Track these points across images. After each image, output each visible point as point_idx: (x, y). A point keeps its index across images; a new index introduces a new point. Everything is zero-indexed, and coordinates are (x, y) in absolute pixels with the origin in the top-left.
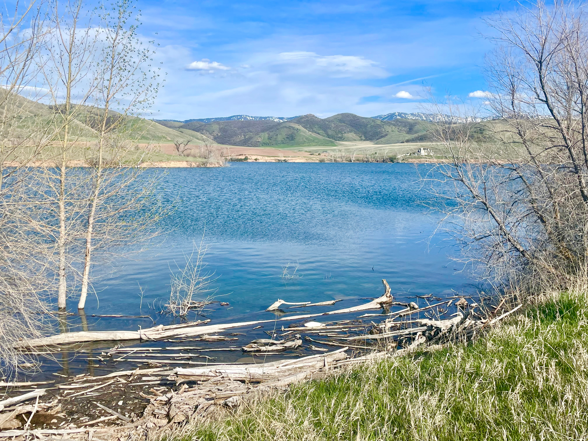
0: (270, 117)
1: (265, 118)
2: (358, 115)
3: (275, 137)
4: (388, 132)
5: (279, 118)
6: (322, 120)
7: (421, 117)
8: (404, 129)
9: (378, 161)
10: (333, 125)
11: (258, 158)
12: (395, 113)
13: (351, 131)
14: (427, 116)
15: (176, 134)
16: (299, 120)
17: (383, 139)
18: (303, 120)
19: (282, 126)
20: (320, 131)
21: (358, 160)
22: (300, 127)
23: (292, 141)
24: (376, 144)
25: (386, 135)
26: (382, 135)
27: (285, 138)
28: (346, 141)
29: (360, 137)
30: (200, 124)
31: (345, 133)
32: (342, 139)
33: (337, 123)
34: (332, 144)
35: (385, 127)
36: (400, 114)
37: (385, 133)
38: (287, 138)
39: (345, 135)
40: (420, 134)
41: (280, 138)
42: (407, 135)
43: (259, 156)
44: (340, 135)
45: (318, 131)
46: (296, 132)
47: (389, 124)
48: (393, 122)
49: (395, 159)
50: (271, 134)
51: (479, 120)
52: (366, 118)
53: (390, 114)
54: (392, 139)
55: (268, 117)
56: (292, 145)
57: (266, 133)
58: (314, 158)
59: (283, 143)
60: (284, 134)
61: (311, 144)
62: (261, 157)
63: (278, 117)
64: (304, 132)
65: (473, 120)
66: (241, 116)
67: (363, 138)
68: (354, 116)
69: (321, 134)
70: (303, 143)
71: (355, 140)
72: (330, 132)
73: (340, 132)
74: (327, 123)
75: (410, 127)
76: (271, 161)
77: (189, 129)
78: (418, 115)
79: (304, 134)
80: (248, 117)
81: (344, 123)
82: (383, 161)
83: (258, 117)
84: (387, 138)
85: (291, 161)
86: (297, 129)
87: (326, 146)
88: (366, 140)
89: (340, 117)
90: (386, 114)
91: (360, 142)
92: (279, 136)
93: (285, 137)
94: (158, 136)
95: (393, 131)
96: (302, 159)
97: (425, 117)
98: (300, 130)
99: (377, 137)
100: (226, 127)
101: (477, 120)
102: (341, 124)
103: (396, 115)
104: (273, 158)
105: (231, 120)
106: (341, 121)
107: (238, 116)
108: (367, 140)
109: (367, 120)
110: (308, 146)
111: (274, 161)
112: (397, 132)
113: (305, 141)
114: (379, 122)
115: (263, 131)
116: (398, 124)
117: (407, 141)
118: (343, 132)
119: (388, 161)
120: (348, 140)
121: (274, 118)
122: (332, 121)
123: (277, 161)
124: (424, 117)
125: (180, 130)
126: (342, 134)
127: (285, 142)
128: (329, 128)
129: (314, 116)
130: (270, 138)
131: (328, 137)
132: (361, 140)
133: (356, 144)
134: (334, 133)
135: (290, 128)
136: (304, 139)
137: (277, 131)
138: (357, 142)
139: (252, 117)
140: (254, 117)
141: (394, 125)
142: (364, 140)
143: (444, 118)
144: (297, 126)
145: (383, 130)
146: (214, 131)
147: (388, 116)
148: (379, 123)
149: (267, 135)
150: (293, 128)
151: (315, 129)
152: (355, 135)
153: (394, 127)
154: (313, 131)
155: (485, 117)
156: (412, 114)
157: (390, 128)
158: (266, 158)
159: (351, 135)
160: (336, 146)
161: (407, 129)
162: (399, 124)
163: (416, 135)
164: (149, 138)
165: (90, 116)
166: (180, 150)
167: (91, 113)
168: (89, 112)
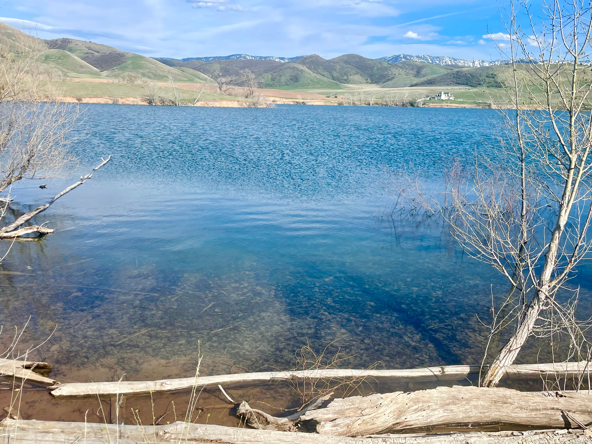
0: (271, 57)
1: (266, 58)
2: (364, 56)
3: (278, 78)
4: (395, 75)
5: (280, 58)
6: (327, 61)
7: (427, 60)
8: (411, 72)
9: (397, 105)
10: (338, 67)
11: (276, 100)
12: (401, 55)
13: (357, 73)
14: (433, 59)
15: (177, 73)
16: (302, 60)
17: (389, 82)
18: (307, 61)
19: (285, 67)
20: (325, 73)
21: (377, 104)
22: (304, 68)
23: (296, 83)
24: (382, 87)
25: (393, 78)
26: (389, 78)
27: (289, 80)
28: (352, 83)
29: (366, 80)
30: (200, 63)
31: (351, 75)
32: (347, 81)
33: (343, 64)
34: (338, 86)
35: (392, 70)
36: (405, 57)
37: (391, 76)
38: (291, 79)
39: (351, 77)
40: (429, 77)
41: (283, 79)
42: (414, 78)
43: (276, 98)
44: (345, 78)
45: (323, 73)
46: (300, 73)
47: (396, 66)
48: (400, 65)
49: (415, 103)
50: (274, 74)
51: (486, 64)
52: (372, 60)
53: (395, 55)
54: (399, 82)
55: (268, 57)
56: (296, 87)
57: (269, 74)
58: (332, 100)
59: (287, 85)
60: (288, 75)
61: (315, 86)
62: (279, 99)
63: (278, 57)
64: (308, 73)
65: (481, 63)
66: (240, 55)
67: (369, 81)
68: (361, 58)
69: (326, 76)
70: (308, 85)
71: (361, 83)
72: (335, 74)
73: (346, 74)
74: (332, 64)
75: (418, 71)
76: (289, 103)
77: (190, 68)
78: (424, 58)
79: (309, 76)
80: (247, 57)
81: (350, 65)
82: (403, 105)
83: (258, 57)
84: (393, 81)
85: (309, 104)
86: (302, 70)
87: (331, 88)
88: (372, 83)
89: (346, 58)
90: (390, 56)
91: (366, 85)
92: (282, 77)
93: (289, 78)
94: (159, 75)
95: (399, 74)
96: (321, 101)
97: (431, 60)
98: (304, 71)
99: (384, 80)
100: (227, 67)
101: (485, 64)
102: (347, 66)
103: (401, 58)
104: (291, 100)
105: (229, 59)
106: (346, 62)
107: (237, 55)
108: (374, 83)
109: (373, 62)
110: (313, 88)
111: (292, 103)
112: (404, 75)
113: (310, 83)
114: (385, 64)
115: (266, 72)
116: (405, 67)
117: (416, 85)
118: (349, 75)
119: (408, 105)
120: (354, 83)
121: (274, 58)
122: (337, 62)
123: (296, 103)
124: (429, 60)
125: (181, 69)
126: (348, 76)
127: (288, 84)
128: (334, 70)
129: (318, 56)
130: (273, 80)
131: (333, 80)
132: (367, 83)
133: (362, 87)
134: (340, 75)
135: (294, 68)
136: (309, 81)
137: (281, 71)
138: (363, 85)
139: (252, 56)
140: (254, 57)
141: (401, 68)
142: (370, 83)
143: (451, 61)
144: (301, 67)
145: (390, 73)
146: (215, 71)
147: (393, 58)
148: (387, 66)
149: (270, 76)
150: (298, 69)
151: (320, 71)
152: (360, 77)
153: (401, 70)
154: (318, 73)
155: (493, 61)
156: (418, 57)
157: (397, 71)
158: (284, 100)
159: (357, 77)
160: (341, 89)
161: (414, 72)
162: (407, 67)
163: (425, 79)
164: (151, 77)
165: (88, 52)
166: (222, 89)
167: (89, 48)
168: (87, 48)
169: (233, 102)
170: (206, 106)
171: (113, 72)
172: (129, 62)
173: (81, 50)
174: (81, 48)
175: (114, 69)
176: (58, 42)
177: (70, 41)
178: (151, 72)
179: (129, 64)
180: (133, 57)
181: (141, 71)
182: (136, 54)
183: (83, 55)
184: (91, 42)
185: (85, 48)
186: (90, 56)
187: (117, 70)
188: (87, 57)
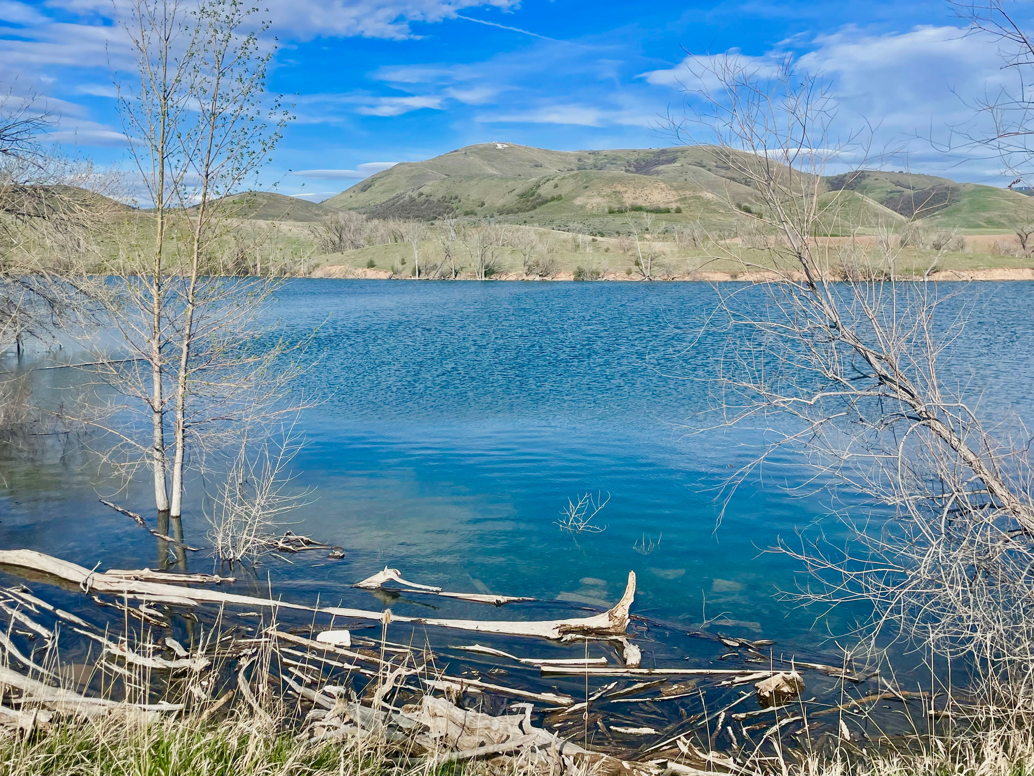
164: (1003, 224)
165: (894, 189)
166: (1027, 245)
167: (897, 184)
168: (893, 183)
169: (1021, 270)
170: (955, 279)
171: (931, 220)
172: (965, 200)
173: (882, 187)
174: (883, 185)
175: (934, 216)
176: (846, 178)
177: (867, 174)
178: (1006, 216)
179: (964, 205)
180: (973, 191)
181: (986, 215)
182: (980, 186)
183: (884, 195)
184: (902, 172)
185: (890, 184)
186: (896, 195)
187: (939, 217)
188: (891, 198)
